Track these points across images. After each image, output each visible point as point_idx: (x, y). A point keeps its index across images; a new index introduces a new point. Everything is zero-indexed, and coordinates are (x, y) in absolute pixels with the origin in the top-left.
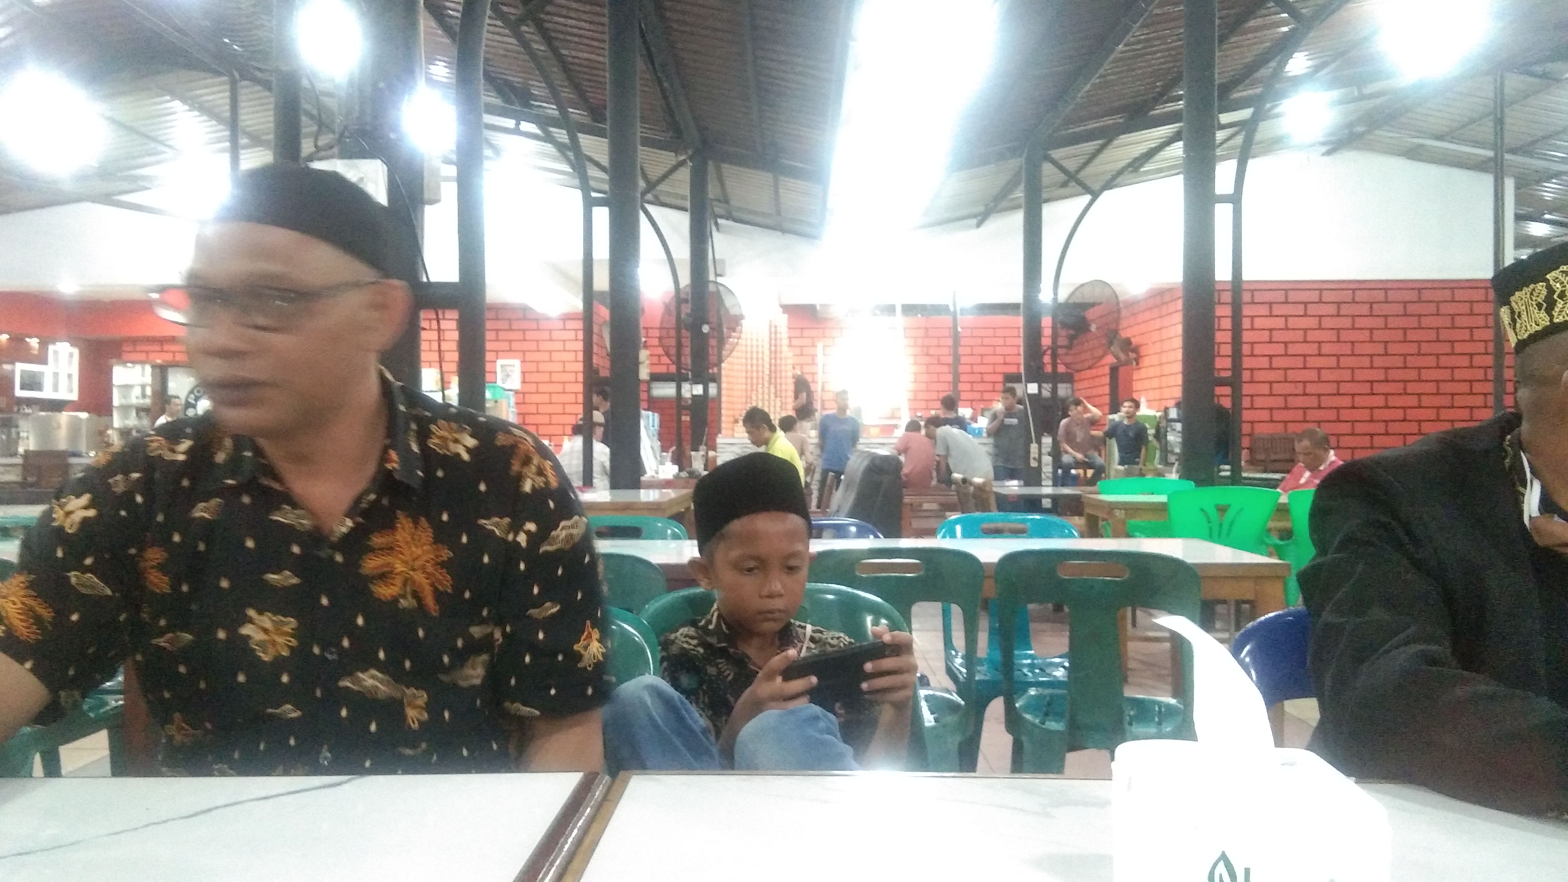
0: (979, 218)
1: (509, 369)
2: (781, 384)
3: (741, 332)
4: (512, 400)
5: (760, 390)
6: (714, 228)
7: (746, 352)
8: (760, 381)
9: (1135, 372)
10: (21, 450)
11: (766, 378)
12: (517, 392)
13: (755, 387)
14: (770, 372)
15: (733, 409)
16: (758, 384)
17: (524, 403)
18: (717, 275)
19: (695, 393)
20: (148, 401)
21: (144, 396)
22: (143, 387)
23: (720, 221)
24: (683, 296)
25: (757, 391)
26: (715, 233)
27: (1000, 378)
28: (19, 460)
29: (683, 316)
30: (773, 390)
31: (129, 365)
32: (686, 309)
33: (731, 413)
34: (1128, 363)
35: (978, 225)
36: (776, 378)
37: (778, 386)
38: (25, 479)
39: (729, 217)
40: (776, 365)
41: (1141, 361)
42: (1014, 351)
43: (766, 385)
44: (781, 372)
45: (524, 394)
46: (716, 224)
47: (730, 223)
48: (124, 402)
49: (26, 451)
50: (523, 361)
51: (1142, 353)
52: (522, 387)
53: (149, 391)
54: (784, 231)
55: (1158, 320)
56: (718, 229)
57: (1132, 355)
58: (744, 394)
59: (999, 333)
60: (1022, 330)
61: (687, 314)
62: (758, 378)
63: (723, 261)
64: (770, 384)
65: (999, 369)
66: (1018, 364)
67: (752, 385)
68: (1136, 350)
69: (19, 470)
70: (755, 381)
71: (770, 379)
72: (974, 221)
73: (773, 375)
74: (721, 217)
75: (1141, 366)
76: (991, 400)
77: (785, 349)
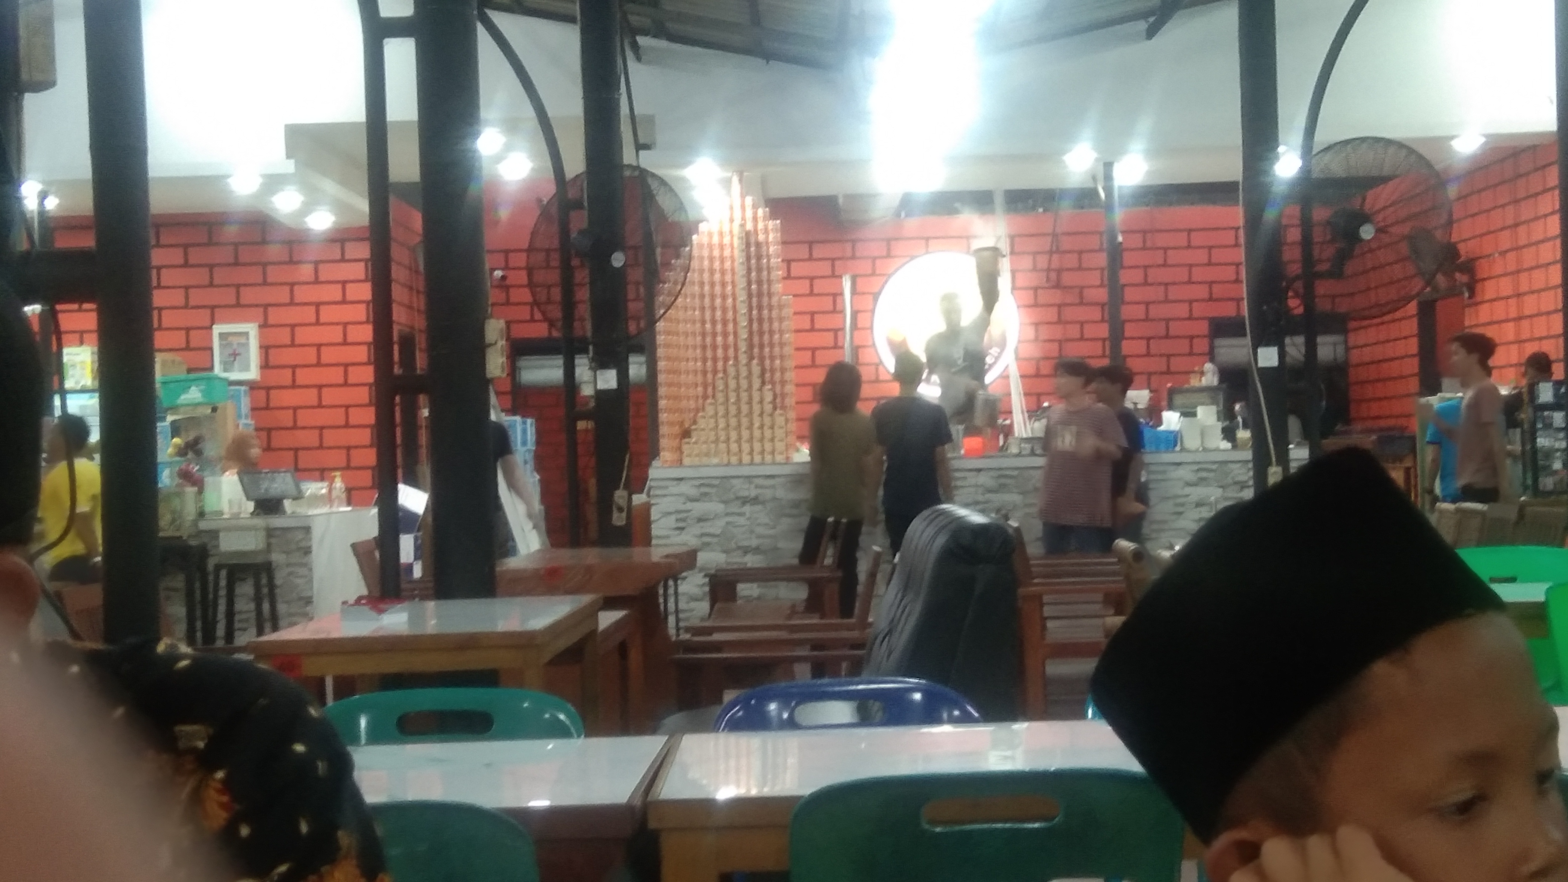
0: (1152, 19)
1: (235, 340)
2: (772, 358)
3: (690, 257)
4: (245, 404)
5: (731, 371)
6: (629, 54)
7: (702, 296)
8: (731, 352)
9: (1467, 310)
11: (743, 346)
12: (253, 386)
13: (720, 364)
14: (751, 333)
15: (680, 411)
16: (726, 359)
17: (267, 408)
18: (640, 147)
19: (601, 385)
23: (641, 40)
24: (572, 194)
25: (725, 371)
26: (632, 64)
27: (1203, 328)
29: (574, 235)
30: (756, 370)
32: (579, 221)
33: (676, 417)
34: (1453, 292)
35: (1151, 33)
36: (761, 346)
37: (767, 362)
39: (660, 31)
40: (760, 320)
41: (1479, 286)
42: (1229, 273)
43: (743, 359)
44: (771, 332)
45: (268, 389)
46: (635, 47)
47: (663, 44)
50: (264, 326)
51: (1480, 275)
52: (262, 375)
54: (768, 56)
55: (1510, 209)
56: (639, 59)
57: (1461, 278)
58: (700, 378)
59: (1198, 239)
60: (1241, 233)
61: (581, 232)
62: (726, 347)
63: (650, 120)
64: (751, 358)
65: (1198, 310)
66: (1239, 300)
67: (715, 360)
68: (1469, 267)
70: (720, 352)
71: (751, 346)
72: (1142, 26)
73: (756, 339)
74: (645, 33)
75: (1478, 299)
76: (1188, 373)
77: (778, 287)
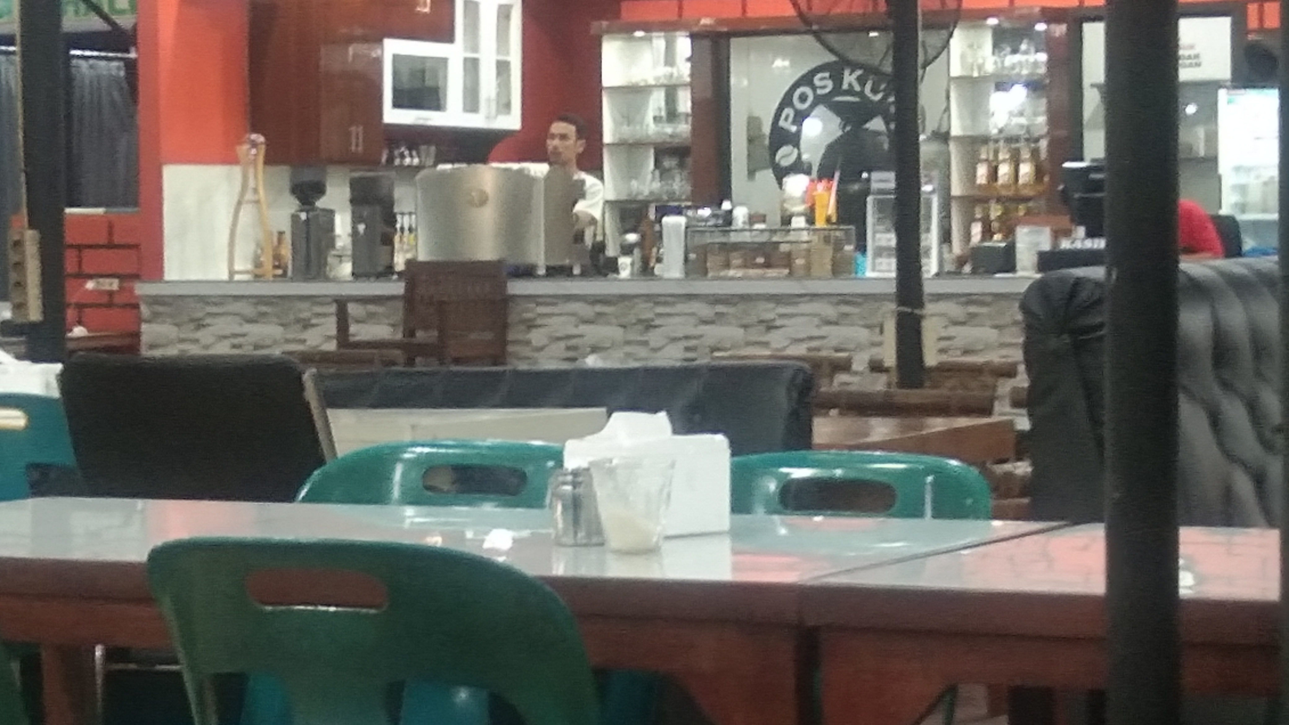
10: (400, 261)
20: (684, 128)
21: (672, 115)
22: (671, 91)
28: (397, 288)
31: (639, 34)
38: (410, 333)
48: (627, 131)
49: (410, 263)
53: (685, 103)
69: (398, 311)
